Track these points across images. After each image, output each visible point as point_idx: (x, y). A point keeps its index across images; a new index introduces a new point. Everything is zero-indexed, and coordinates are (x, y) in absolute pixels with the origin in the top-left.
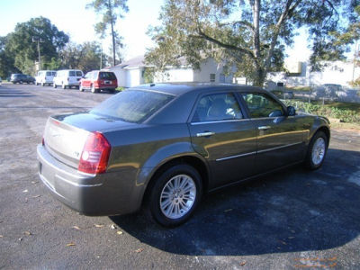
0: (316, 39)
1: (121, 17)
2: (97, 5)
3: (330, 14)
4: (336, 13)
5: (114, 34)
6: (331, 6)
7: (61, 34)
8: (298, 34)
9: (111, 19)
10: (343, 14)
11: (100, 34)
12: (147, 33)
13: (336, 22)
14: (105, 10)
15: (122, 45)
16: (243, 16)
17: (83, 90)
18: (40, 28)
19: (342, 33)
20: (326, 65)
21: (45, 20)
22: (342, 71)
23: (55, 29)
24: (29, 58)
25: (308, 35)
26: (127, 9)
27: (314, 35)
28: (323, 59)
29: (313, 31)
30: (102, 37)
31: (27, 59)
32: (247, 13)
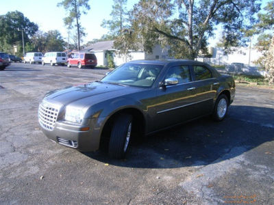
0: (227, 32)
1: (85, 13)
2: (66, 4)
3: (238, 16)
4: (242, 15)
5: (78, 26)
6: (238, 10)
7: (32, 25)
8: (216, 29)
9: (76, 14)
10: (246, 16)
11: (68, 26)
12: (101, 26)
13: (241, 21)
14: (71, 8)
15: (84, 34)
16: (180, 16)
17: (70, 67)
18: (15, 20)
19: (245, 29)
20: (234, 50)
21: (19, 13)
22: (245, 54)
23: (27, 20)
24: (7, 42)
25: (223, 30)
26: (88, 7)
27: (227, 30)
28: (233, 46)
29: (226, 27)
30: (69, 28)
31: (5, 43)
32: (183, 14)
